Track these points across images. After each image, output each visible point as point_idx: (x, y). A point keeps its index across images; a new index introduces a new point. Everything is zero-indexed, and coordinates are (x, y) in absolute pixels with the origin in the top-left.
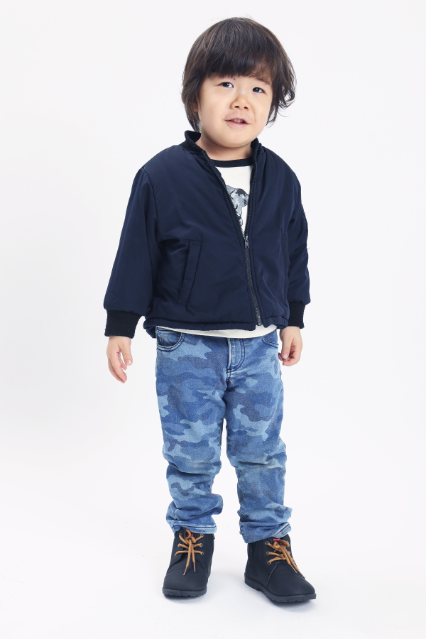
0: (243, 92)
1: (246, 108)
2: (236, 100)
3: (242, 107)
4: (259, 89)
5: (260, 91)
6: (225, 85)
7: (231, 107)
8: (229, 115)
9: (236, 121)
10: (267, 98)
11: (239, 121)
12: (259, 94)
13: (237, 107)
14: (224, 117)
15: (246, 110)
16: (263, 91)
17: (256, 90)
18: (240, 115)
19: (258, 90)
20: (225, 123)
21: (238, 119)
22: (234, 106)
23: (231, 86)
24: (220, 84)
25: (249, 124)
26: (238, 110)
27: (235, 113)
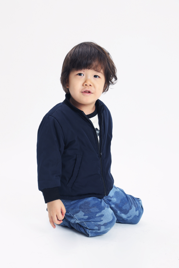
0: (89, 77)
1: (90, 85)
2: (85, 82)
3: (88, 85)
4: (97, 76)
5: (98, 77)
6: (80, 74)
7: (83, 85)
8: (83, 89)
9: (86, 92)
10: (102, 80)
11: (88, 92)
12: (97, 79)
13: (86, 85)
14: (81, 91)
15: (90, 86)
16: (99, 77)
17: (95, 76)
18: (88, 89)
19: (97, 77)
20: (81, 93)
21: (87, 91)
22: (85, 84)
23: (82, 75)
24: (77, 75)
25: (92, 93)
26: (87, 87)
27: (85, 88)
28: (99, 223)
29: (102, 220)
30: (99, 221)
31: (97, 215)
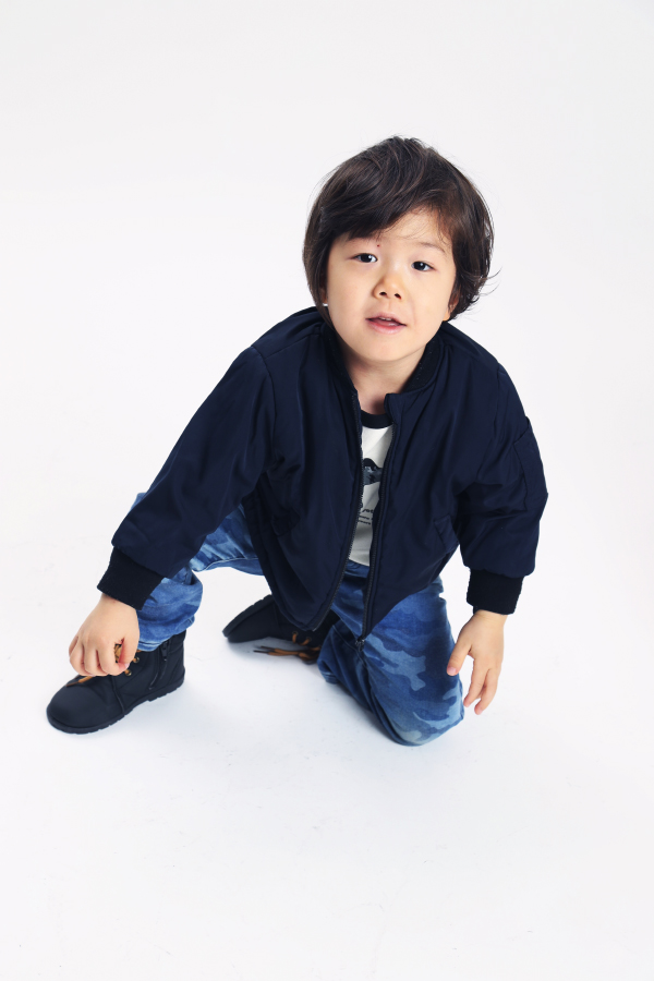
1: (397, 296)
2: (381, 282)
3: (391, 294)
4: (425, 265)
5: (426, 268)
6: (365, 258)
7: (373, 293)
8: (371, 309)
12: (425, 275)
13: (383, 294)
14: (365, 313)
15: (397, 299)
16: (433, 269)
17: (419, 266)
19: (424, 267)
20: (366, 323)
21: (386, 318)
22: (379, 291)
23: (374, 259)
24: (355, 257)
25: (405, 325)
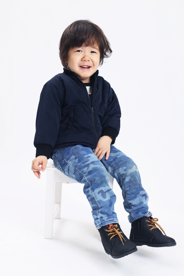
0: (87, 54)
26: (85, 62)
27: (84, 63)
28: (87, 163)
29: (89, 160)
30: (87, 161)
31: (85, 156)
